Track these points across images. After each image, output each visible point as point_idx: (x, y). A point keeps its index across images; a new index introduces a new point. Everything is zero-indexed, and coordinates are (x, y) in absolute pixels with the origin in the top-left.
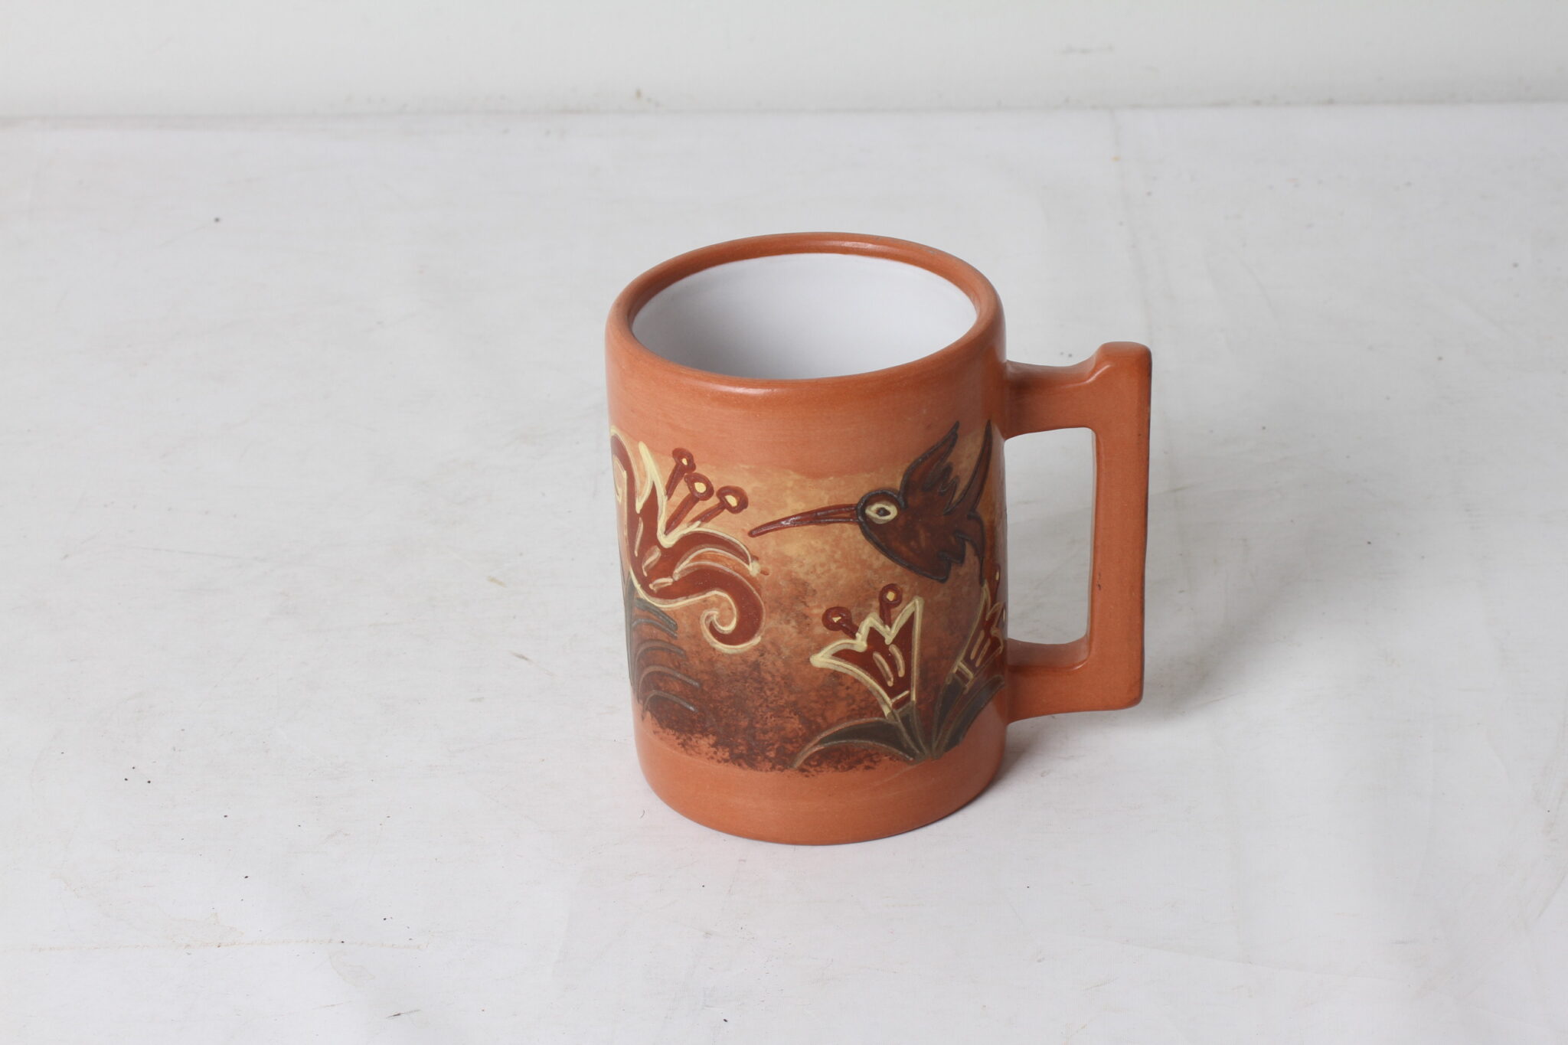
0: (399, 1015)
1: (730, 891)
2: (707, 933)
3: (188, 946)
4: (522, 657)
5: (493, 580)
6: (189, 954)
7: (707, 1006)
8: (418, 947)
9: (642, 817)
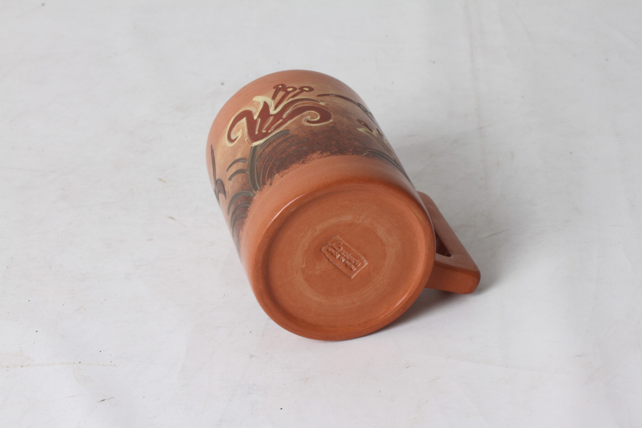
0: (104, 400)
1: (263, 334)
2: (251, 356)
3: (8, 367)
4: (172, 218)
5: (160, 180)
6: (8, 371)
7: (249, 394)
8: (115, 366)
9: (224, 297)
